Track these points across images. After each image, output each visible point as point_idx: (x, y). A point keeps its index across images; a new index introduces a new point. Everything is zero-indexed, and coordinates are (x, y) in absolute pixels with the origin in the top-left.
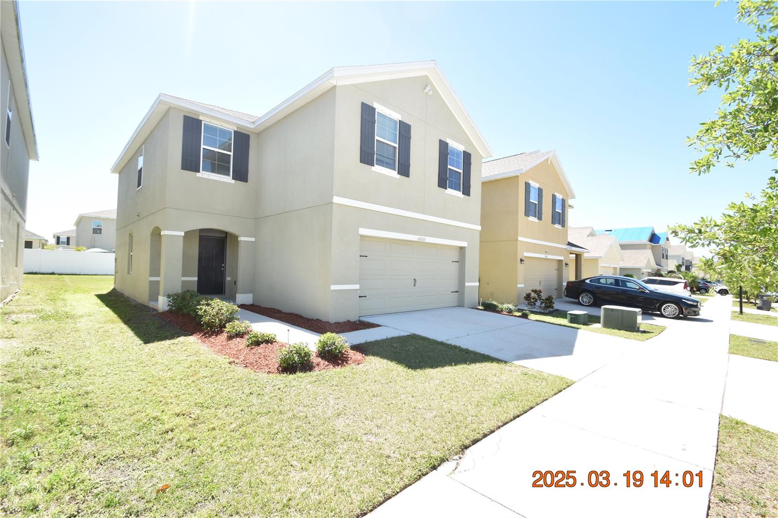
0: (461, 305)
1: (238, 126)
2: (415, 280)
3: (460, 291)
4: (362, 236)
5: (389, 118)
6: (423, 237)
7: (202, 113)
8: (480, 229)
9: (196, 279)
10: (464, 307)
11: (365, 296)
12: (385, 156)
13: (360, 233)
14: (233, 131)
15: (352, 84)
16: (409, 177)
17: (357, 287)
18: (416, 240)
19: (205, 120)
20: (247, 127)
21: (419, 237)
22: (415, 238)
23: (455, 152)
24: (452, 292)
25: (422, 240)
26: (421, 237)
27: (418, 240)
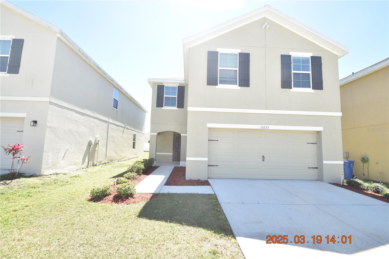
0: (320, 179)
1: (179, 84)
2: (263, 157)
3: (319, 167)
4: (209, 128)
5: (229, 54)
6: (266, 126)
7: (164, 82)
8: (341, 115)
9: (172, 154)
10: (323, 181)
11: (217, 166)
12: (228, 77)
13: (207, 127)
14: (177, 87)
15: (201, 44)
16: (249, 86)
17: (206, 159)
18: (260, 128)
19: (166, 85)
20: (182, 83)
21: (262, 126)
22: (258, 127)
23: (301, 59)
24: (309, 168)
25: (266, 128)
26: (264, 126)
27: (262, 128)
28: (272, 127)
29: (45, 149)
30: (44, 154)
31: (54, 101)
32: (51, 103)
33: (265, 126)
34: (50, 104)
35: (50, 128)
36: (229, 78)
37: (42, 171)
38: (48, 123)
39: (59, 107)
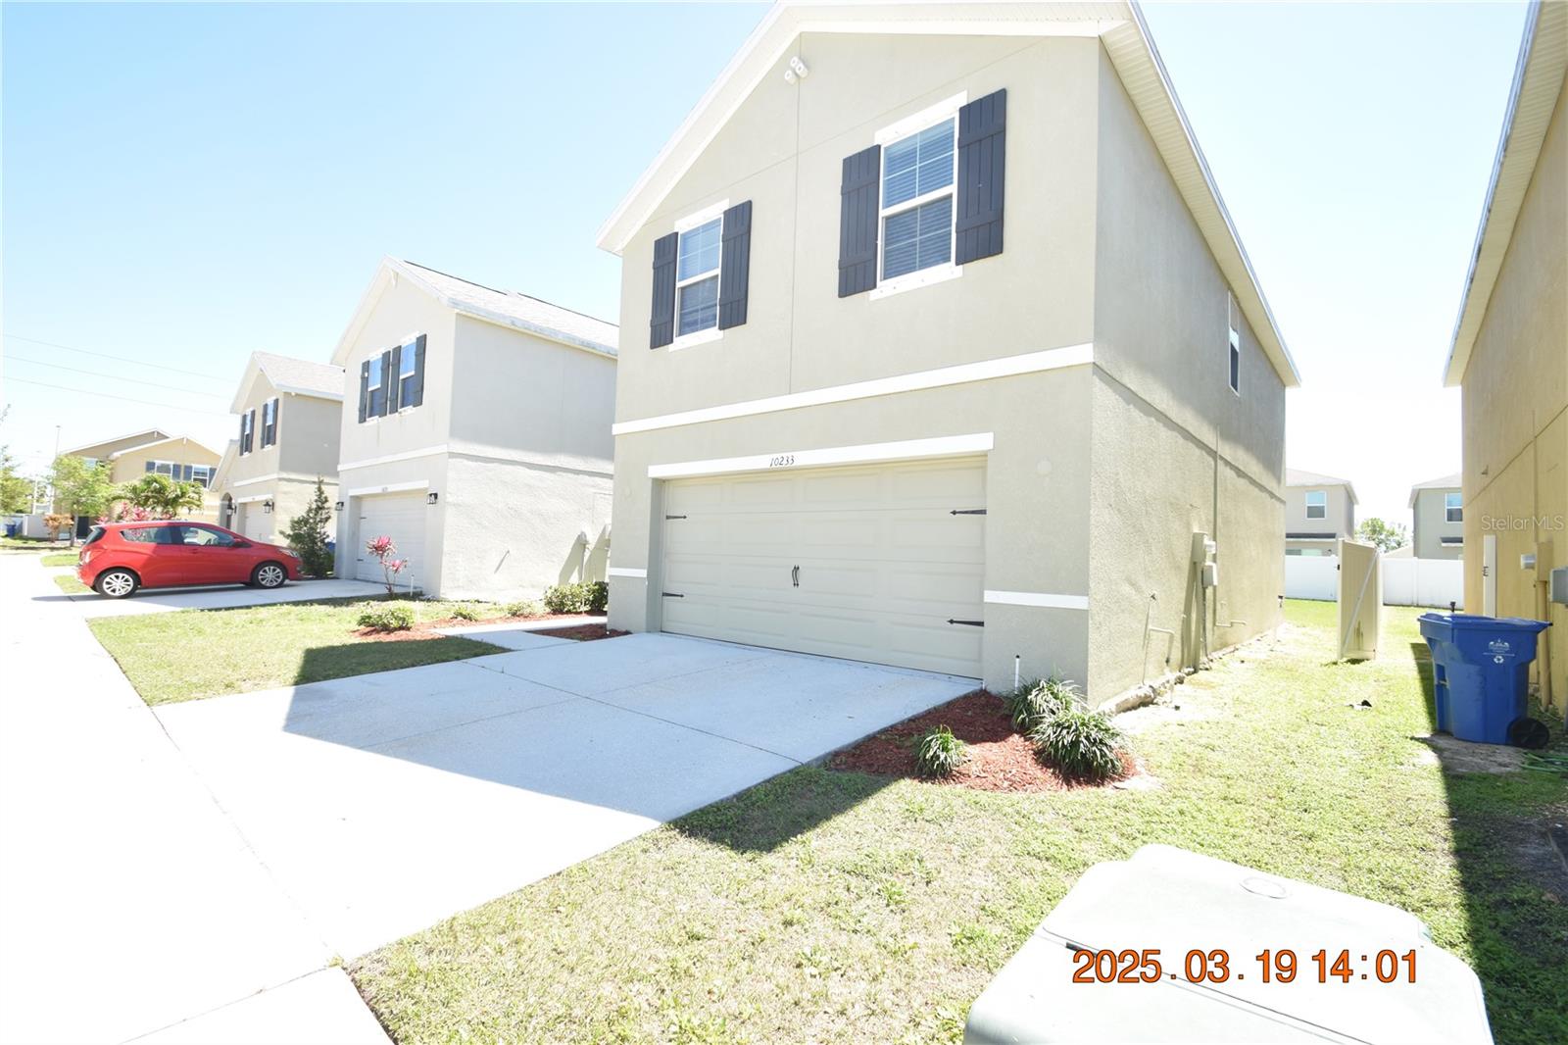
2: (794, 569)
5: (703, 226)
6: (785, 455)
10: (982, 684)
11: (682, 596)
12: (700, 306)
13: (649, 476)
15: (646, 222)
16: (745, 322)
17: (643, 573)
18: (768, 466)
21: (775, 456)
22: (762, 462)
23: (918, 145)
24: (952, 622)
25: (785, 462)
26: (779, 456)
27: (773, 466)
28: (804, 458)
29: (447, 547)
30: (445, 560)
31: (459, 447)
32: (452, 455)
33: (782, 455)
34: (450, 457)
35: (456, 505)
36: (702, 309)
37: (442, 591)
38: (448, 495)
39: (476, 461)
